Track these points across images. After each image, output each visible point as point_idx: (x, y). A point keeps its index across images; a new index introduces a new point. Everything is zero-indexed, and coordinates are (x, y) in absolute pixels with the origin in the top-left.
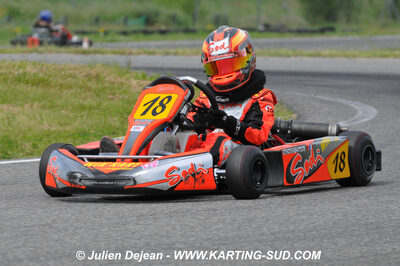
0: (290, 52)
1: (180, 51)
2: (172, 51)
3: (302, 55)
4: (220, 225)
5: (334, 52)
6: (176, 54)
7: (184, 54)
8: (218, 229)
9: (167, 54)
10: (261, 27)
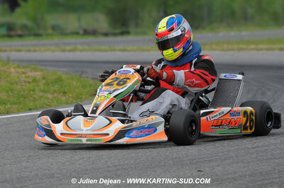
0: (108, 48)
1: (37, 48)
2: (32, 49)
3: (115, 50)
4: (81, 161)
5: (135, 48)
6: (35, 51)
7: (39, 50)
8: (79, 164)
9: (29, 51)
10: (81, 32)
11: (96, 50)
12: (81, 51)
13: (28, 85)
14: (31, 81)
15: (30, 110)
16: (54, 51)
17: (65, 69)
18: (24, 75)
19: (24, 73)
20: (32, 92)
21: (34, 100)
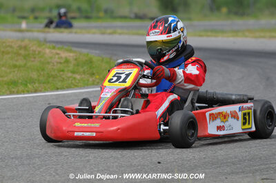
11: (134, 34)
12: (120, 34)
13: (59, 65)
14: (62, 61)
15: (57, 89)
16: (94, 33)
17: (97, 52)
18: (57, 56)
19: (58, 54)
20: (61, 73)
21: (63, 80)
